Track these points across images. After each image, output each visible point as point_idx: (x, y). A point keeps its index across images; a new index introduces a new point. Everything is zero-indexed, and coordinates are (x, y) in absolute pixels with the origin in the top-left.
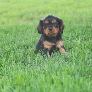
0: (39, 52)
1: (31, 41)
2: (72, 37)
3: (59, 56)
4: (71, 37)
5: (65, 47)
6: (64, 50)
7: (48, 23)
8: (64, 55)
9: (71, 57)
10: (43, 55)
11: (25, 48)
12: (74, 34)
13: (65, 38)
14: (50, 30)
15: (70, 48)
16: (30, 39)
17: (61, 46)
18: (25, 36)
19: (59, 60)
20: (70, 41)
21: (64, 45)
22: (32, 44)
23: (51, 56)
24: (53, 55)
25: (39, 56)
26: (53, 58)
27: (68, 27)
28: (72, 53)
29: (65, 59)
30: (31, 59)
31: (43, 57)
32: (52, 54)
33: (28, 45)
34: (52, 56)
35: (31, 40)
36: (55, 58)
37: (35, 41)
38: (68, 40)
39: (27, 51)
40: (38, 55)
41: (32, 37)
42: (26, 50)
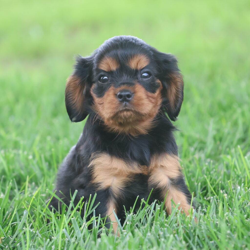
0: (71, 205)
1: (34, 157)
2: (221, 140)
3: (162, 225)
4: (214, 138)
5: (187, 183)
6: (183, 197)
7: (114, 67)
8: (183, 221)
9: (213, 230)
10: (88, 219)
11: (8, 188)
12: (229, 124)
13: (190, 145)
14: (120, 96)
15: (211, 188)
16: (32, 145)
17: (172, 179)
18: (7, 132)
19: (159, 244)
20: (209, 156)
21: (184, 173)
22: (42, 169)
23: (122, 223)
24: (133, 221)
25: (70, 223)
26: (133, 232)
27: (202, 96)
28: (217, 212)
29: (188, 237)
30: (33, 237)
31: (90, 227)
32: (129, 216)
33: (23, 173)
34: (128, 222)
35: (36, 149)
36: (144, 235)
37: (51, 156)
38: (203, 156)
39: (17, 198)
40: (65, 219)
41: (38, 138)
42: (11, 197)
